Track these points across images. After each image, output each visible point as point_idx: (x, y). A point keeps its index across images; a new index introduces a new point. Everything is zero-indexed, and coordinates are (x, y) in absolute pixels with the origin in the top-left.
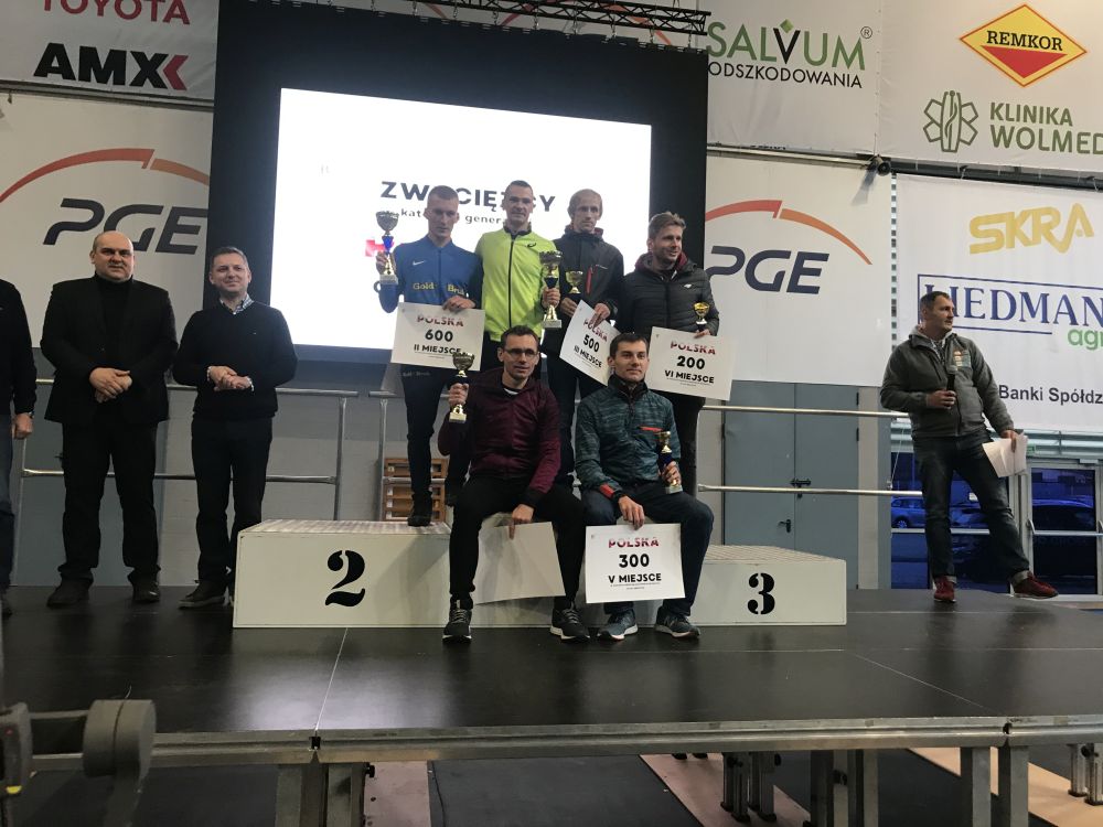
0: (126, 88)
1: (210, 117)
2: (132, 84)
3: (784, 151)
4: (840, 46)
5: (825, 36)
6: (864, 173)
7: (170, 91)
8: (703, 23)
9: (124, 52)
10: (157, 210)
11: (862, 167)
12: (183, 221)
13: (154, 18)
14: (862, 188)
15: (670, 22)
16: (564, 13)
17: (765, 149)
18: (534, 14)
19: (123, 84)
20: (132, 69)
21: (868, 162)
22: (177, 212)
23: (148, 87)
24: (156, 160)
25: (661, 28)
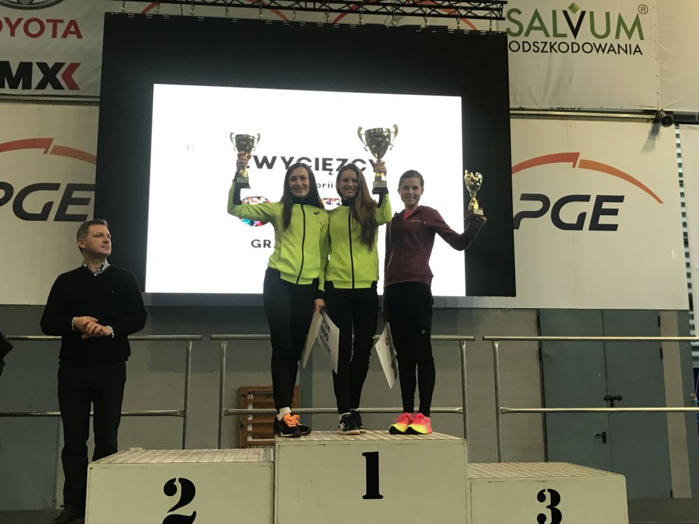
0: (32, 91)
1: (96, 109)
2: (38, 88)
3: (579, 111)
4: (621, 22)
5: (608, 14)
6: (650, 126)
7: (67, 91)
8: (502, 10)
9: (31, 63)
10: (55, 187)
11: (648, 120)
12: (76, 194)
13: (54, 35)
14: (649, 138)
15: (473, 11)
16: (384, 10)
17: (563, 110)
18: (360, 12)
19: (30, 88)
20: (37, 76)
21: (654, 117)
22: (71, 188)
23: (49, 89)
24: (55, 147)
25: (466, 17)
